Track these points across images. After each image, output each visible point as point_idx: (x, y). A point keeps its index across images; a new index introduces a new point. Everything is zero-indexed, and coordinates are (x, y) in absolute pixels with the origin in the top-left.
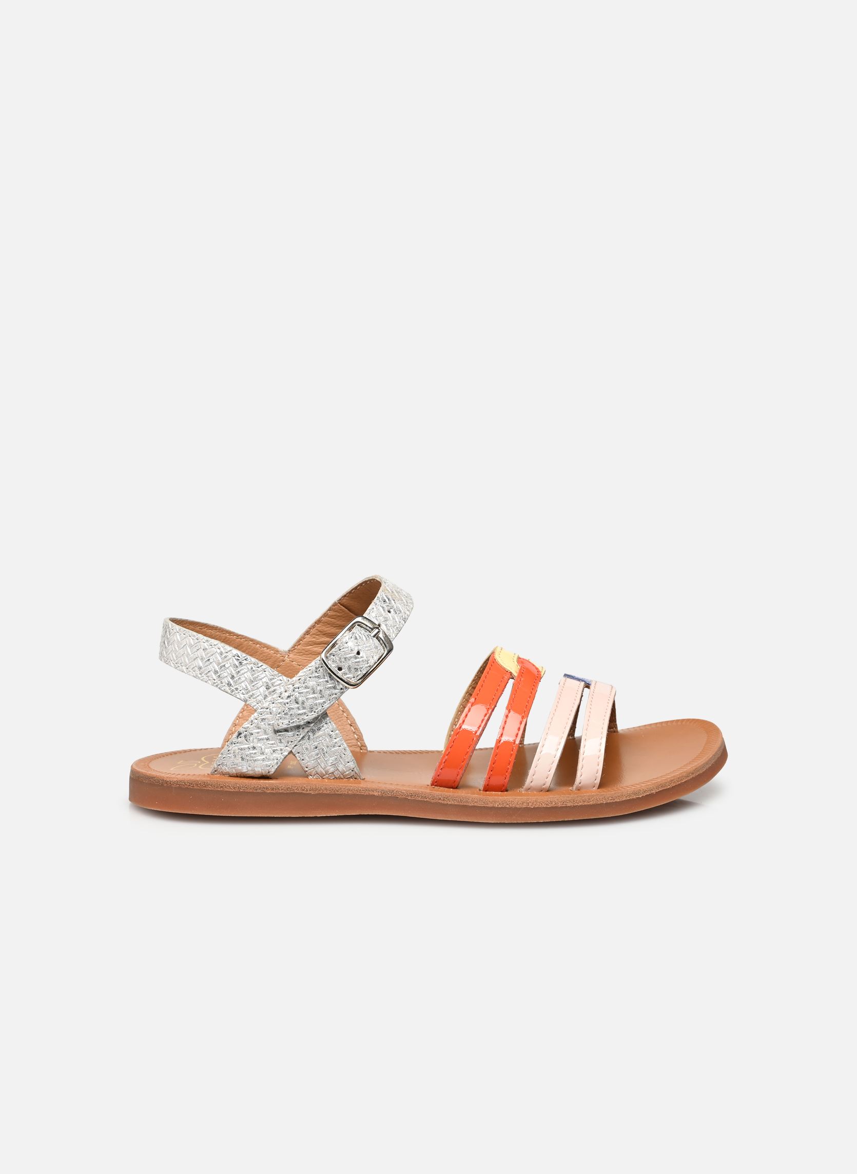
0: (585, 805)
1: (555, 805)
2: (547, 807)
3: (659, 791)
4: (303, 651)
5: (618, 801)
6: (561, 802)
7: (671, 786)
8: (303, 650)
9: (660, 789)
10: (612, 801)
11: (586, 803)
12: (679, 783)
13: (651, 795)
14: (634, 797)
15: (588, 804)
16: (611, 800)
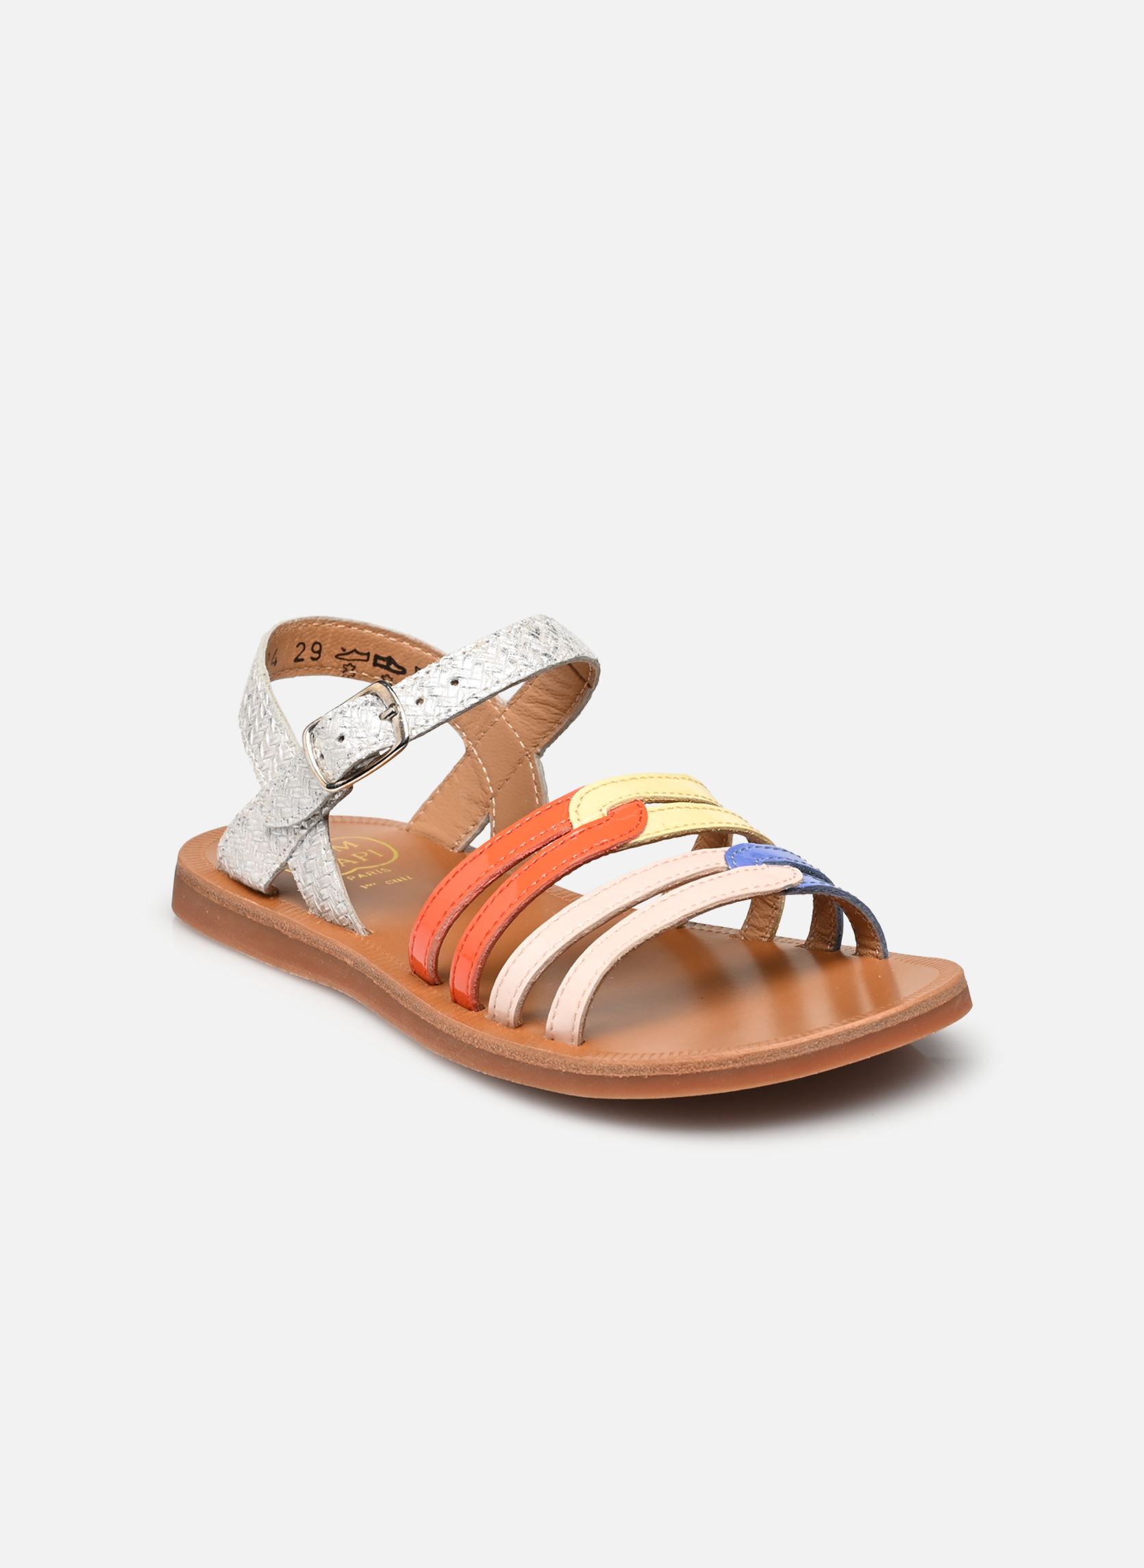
0: (537, 1066)
1: (502, 1054)
2: (492, 1053)
3: (654, 1076)
4: (521, 709)
5: (584, 1073)
6: (509, 1051)
7: (680, 1073)
8: (522, 707)
9: (657, 1073)
10: (575, 1071)
11: (539, 1064)
12: (699, 1071)
13: (640, 1079)
14: (611, 1075)
15: (542, 1065)
16: (574, 1069)
